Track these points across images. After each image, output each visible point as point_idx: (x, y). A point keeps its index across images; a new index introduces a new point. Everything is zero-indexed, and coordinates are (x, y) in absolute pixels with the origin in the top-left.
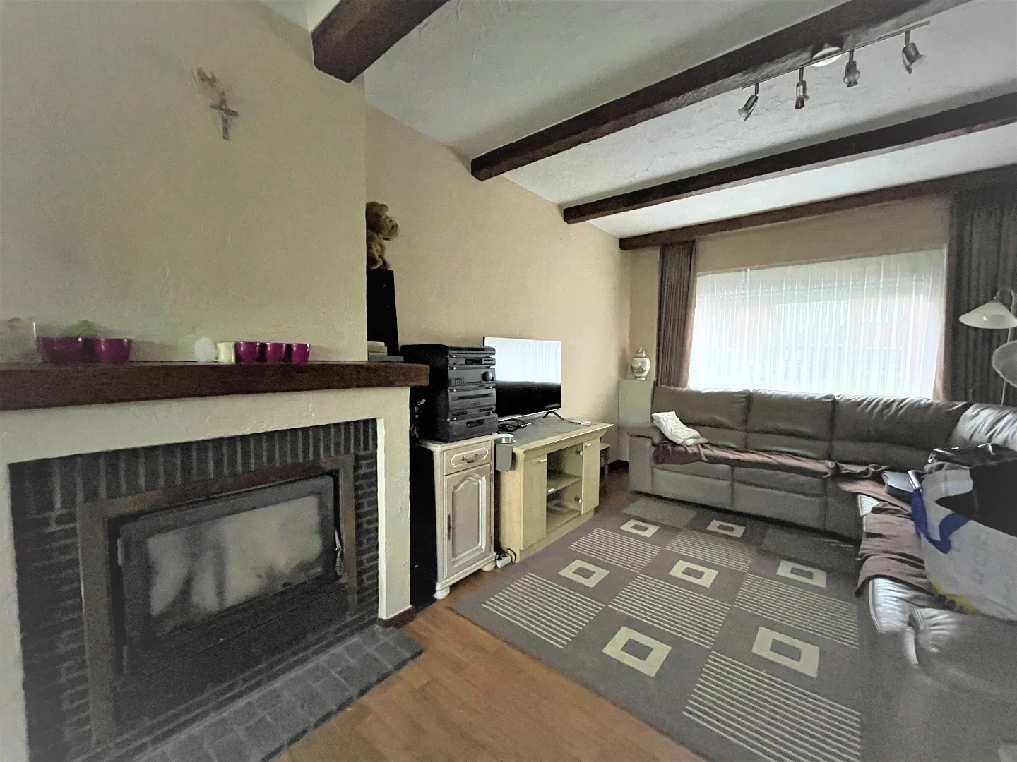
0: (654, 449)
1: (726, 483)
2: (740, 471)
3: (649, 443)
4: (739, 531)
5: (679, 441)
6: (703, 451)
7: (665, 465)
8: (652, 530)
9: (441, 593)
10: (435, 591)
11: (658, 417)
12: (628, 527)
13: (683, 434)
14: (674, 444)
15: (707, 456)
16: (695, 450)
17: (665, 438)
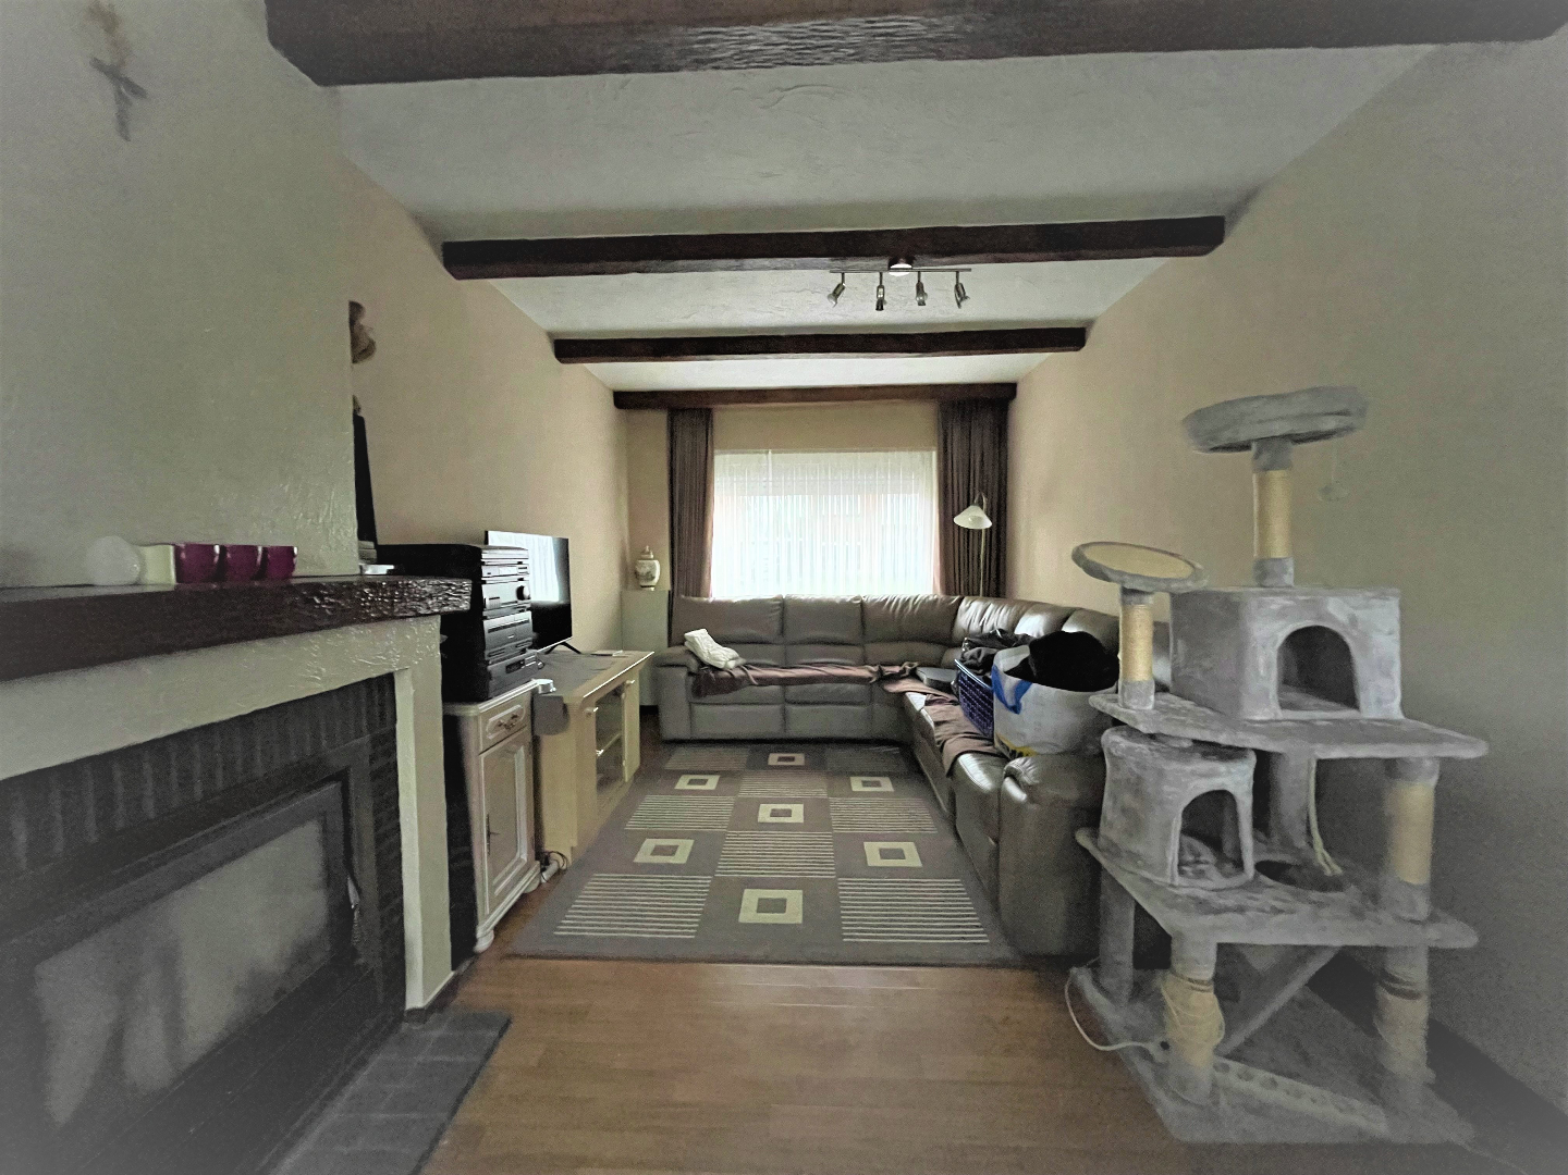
0: (691, 679)
1: (776, 708)
2: (793, 689)
3: (682, 673)
4: (800, 759)
5: (721, 665)
6: (750, 673)
7: (710, 699)
8: (712, 782)
9: (484, 939)
10: (474, 941)
11: (693, 638)
12: (683, 783)
13: (724, 657)
14: (716, 669)
15: (757, 679)
16: (742, 673)
17: (702, 664)
